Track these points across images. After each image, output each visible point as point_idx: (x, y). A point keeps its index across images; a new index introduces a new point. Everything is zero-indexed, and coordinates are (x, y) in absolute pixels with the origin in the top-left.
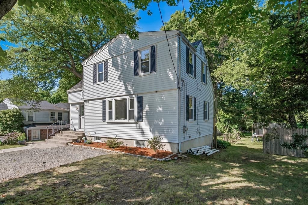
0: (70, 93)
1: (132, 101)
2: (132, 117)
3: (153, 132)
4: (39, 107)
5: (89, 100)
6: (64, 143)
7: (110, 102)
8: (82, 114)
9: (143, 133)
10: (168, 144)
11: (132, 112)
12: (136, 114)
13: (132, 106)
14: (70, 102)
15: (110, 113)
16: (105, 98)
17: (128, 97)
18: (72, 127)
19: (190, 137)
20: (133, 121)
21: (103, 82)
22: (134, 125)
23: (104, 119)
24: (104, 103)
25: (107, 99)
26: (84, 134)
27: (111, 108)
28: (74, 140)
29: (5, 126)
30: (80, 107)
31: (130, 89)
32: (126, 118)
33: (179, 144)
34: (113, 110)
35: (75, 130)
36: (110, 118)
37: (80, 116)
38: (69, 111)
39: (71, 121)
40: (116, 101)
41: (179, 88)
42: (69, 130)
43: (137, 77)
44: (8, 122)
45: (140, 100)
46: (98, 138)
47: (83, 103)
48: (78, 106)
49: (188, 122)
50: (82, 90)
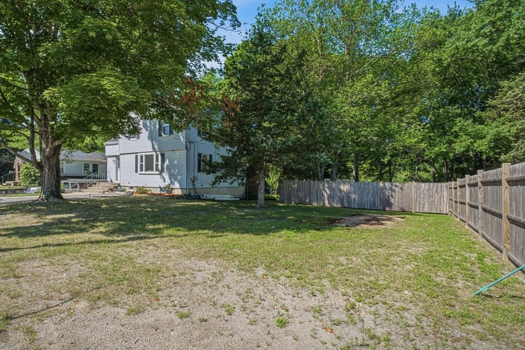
0: (107, 145)
1: (157, 156)
2: (157, 170)
3: (170, 179)
4: (72, 158)
5: (124, 154)
6: (100, 192)
7: (142, 157)
8: (118, 166)
9: (164, 181)
10: (180, 190)
11: (157, 165)
12: (160, 167)
13: (157, 161)
14: (107, 154)
15: (141, 165)
16: (137, 153)
17: (154, 153)
18: (108, 179)
19: (202, 185)
20: (157, 173)
21: (135, 139)
22: (159, 176)
23: (136, 171)
24: (137, 157)
25: (139, 154)
26: (119, 184)
27: (142, 162)
28: (110, 189)
29: (33, 178)
30: (117, 159)
31: (156, 147)
32: (153, 170)
33: (186, 189)
34: (144, 163)
35: (111, 181)
36: (141, 170)
37: (117, 168)
38: (106, 163)
39: (108, 173)
40: (146, 156)
41: (187, 148)
42: (106, 181)
43: (160, 138)
44: (37, 174)
45: (163, 155)
46: (131, 188)
47: (119, 156)
48: (115, 159)
49: (199, 173)
50: (118, 144)
